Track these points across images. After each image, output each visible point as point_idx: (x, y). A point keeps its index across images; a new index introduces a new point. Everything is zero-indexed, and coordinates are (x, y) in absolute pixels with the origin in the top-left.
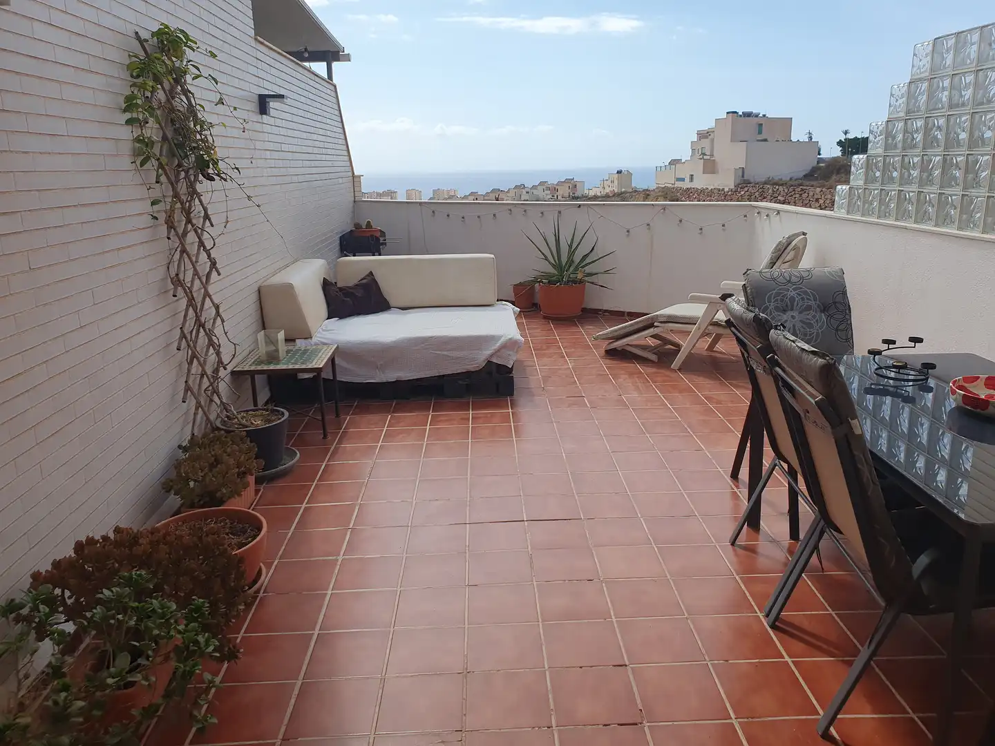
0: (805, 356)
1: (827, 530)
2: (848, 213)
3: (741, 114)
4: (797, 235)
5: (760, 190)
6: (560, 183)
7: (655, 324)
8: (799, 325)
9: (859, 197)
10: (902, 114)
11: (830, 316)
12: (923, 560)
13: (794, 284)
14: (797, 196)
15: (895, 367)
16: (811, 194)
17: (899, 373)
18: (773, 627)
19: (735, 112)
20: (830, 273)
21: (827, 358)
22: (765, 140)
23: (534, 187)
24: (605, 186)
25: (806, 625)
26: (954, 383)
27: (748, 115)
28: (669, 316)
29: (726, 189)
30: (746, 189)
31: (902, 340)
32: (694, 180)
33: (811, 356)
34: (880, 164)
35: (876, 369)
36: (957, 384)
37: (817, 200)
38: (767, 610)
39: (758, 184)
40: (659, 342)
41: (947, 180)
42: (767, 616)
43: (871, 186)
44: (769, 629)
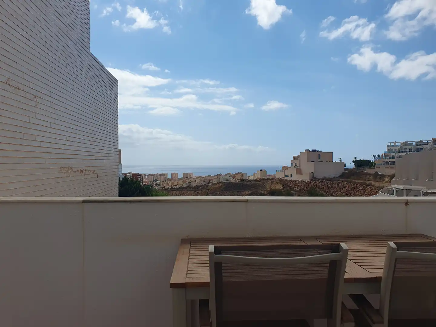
3: (311, 150)
5: (321, 182)
6: (236, 174)
14: (337, 185)
16: (342, 184)
19: (309, 150)
22: (322, 161)
23: (226, 175)
24: (256, 176)
27: (314, 151)
29: (306, 181)
30: (315, 181)
32: (293, 176)
37: (345, 187)
39: (320, 179)
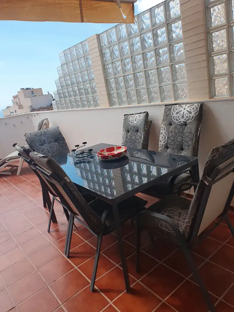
0: (41, 159)
1: (75, 216)
2: (58, 109)
3: (25, 89)
4: (44, 120)
7: (6, 162)
8: (49, 149)
9: (59, 104)
10: (62, 76)
11: (59, 143)
12: (104, 215)
13: (43, 135)
15: (81, 153)
17: (83, 155)
18: (69, 257)
19: (23, 89)
20: (54, 128)
21: (48, 158)
22: (36, 96)
25: (79, 250)
26: (98, 153)
27: (28, 89)
28: (10, 158)
31: (81, 144)
32: (17, 112)
33: (43, 158)
34: (62, 92)
35: (76, 156)
36: (99, 153)
38: (65, 252)
40: (11, 167)
41: (81, 94)
42: (66, 254)
43: (62, 99)
44: (67, 259)
